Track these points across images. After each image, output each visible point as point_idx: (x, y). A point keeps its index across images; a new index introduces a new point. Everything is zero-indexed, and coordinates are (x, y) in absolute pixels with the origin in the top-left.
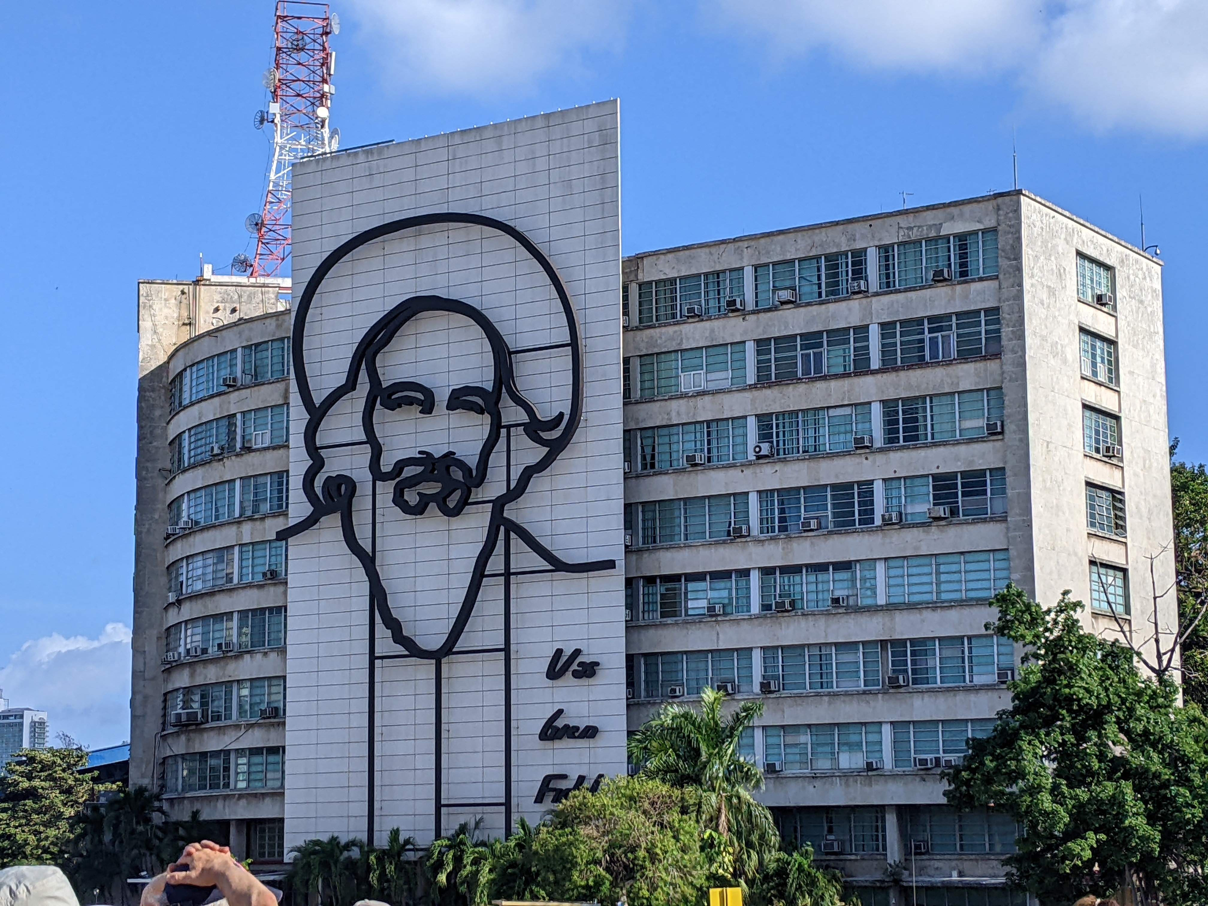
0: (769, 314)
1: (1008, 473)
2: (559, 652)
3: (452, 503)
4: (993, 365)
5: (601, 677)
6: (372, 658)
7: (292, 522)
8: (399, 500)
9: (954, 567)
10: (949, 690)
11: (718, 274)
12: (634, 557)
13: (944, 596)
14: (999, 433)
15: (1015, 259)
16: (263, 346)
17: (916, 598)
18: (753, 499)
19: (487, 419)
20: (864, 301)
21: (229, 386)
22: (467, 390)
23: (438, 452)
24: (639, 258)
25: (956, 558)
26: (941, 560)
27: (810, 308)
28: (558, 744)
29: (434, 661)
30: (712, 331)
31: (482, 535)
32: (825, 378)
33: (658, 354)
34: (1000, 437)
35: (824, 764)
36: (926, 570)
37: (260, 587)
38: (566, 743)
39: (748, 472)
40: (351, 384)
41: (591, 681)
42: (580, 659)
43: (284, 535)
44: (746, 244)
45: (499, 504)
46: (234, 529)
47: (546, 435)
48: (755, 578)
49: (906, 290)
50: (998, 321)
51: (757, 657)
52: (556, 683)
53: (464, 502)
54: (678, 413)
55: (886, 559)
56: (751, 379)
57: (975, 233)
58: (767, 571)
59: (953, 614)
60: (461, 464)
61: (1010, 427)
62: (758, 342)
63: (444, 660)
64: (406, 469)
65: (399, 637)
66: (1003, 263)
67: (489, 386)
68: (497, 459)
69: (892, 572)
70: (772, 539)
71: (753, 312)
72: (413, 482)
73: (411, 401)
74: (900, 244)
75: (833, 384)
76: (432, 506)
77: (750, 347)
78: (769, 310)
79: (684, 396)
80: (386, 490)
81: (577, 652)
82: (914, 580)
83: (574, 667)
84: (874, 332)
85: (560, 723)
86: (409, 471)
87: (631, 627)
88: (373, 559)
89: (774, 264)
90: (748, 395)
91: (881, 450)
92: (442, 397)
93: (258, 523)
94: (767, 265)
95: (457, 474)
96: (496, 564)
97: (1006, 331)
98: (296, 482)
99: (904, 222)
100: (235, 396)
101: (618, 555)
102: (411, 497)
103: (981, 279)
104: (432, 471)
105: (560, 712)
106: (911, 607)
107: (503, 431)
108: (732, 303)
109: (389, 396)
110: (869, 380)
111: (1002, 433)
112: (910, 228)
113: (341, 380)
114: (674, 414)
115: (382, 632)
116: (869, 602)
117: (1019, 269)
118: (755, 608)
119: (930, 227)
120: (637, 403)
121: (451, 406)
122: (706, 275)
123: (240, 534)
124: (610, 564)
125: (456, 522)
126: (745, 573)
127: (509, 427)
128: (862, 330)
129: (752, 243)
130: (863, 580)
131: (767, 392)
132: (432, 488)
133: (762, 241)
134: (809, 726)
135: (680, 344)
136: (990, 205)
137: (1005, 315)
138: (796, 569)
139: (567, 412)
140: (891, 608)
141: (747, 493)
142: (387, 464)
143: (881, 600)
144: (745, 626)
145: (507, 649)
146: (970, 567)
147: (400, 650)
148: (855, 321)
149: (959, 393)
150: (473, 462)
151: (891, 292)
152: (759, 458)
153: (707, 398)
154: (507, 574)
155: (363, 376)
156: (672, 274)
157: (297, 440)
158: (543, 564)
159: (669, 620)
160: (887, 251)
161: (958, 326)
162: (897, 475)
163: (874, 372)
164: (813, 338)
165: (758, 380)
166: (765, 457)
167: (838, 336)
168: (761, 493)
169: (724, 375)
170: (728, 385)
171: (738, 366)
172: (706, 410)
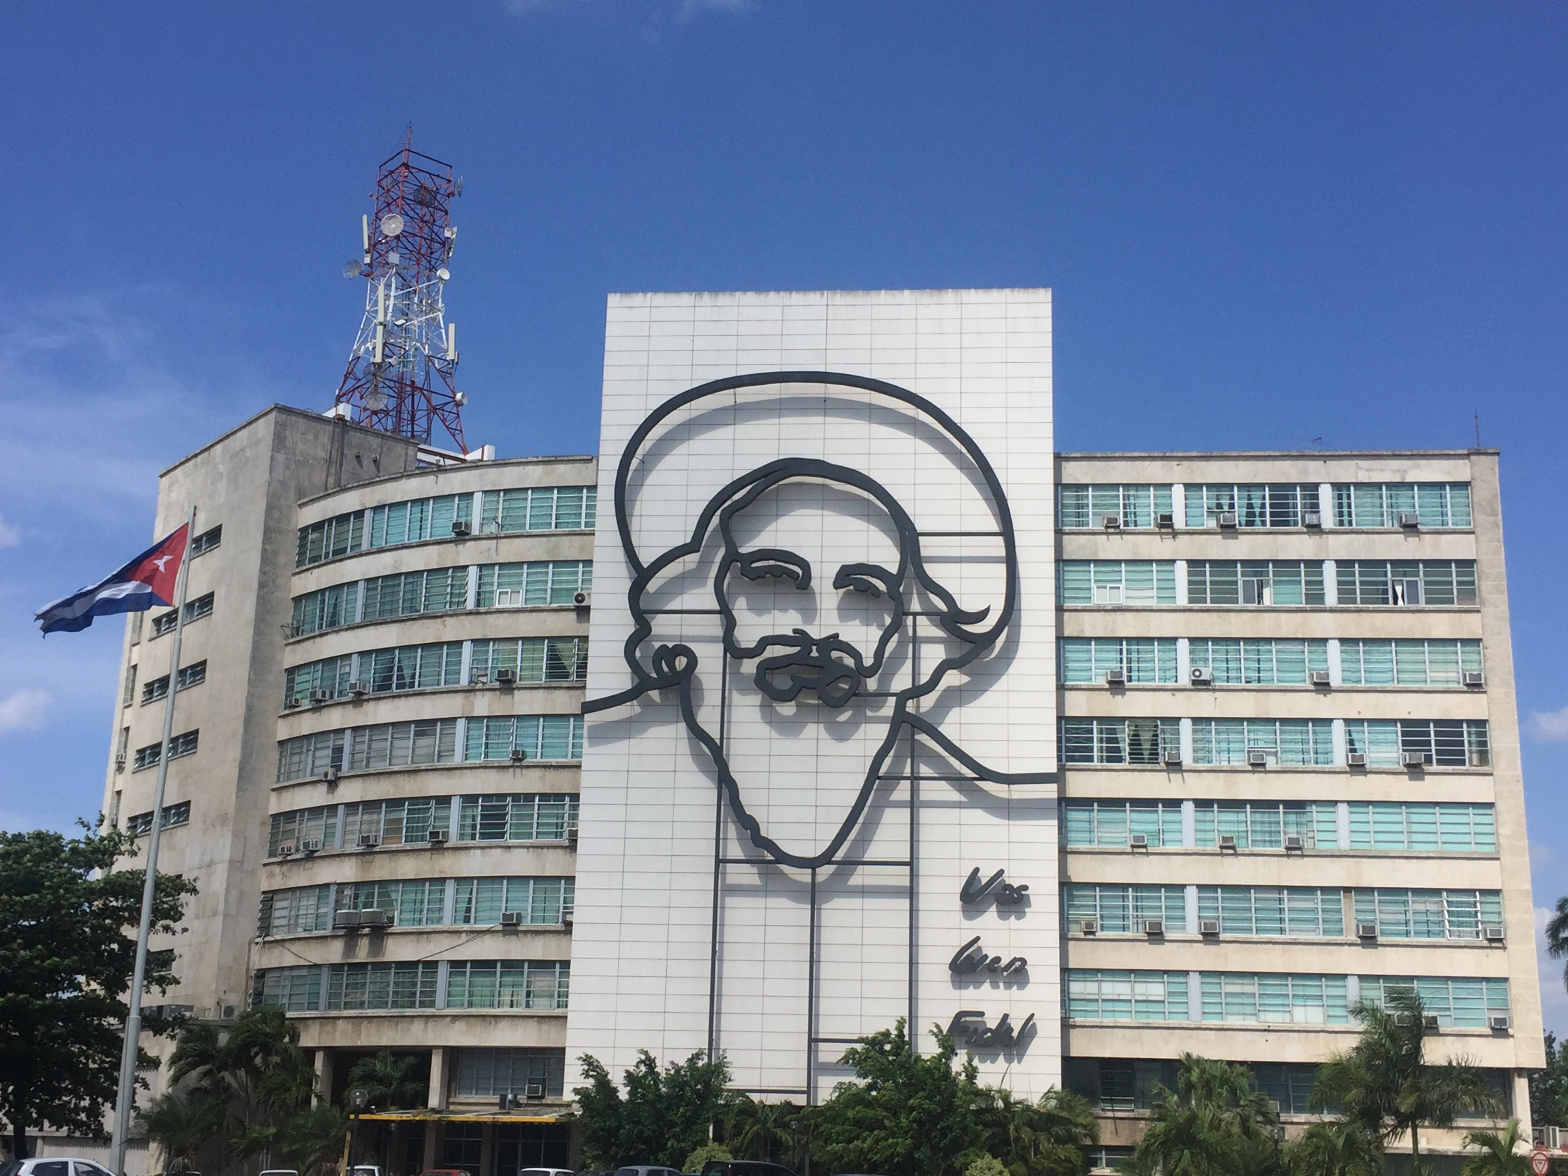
0: (1203, 537)
2: (977, 874)
4: (1470, 618)
6: (718, 861)
8: (760, 684)
9: (1428, 818)
10: (1423, 945)
11: (1140, 486)
13: (1416, 848)
14: (1479, 686)
15: (1493, 515)
16: (519, 493)
17: (1382, 847)
18: (1186, 726)
20: (1316, 537)
21: (460, 534)
22: (861, 568)
25: (1429, 809)
26: (1412, 810)
27: (1255, 536)
30: (1136, 544)
32: (1274, 608)
33: (1065, 561)
34: (1483, 689)
35: (1275, 1018)
36: (1397, 817)
39: (1182, 697)
40: (697, 544)
42: (1004, 882)
44: (1176, 461)
45: (903, 697)
46: (459, 698)
48: (1188, 809)
49: (1365, 532)
50: (1470, 574)
51: (1191, 896)
53: (854, 693)
55: (1348, 802)
56: (1182, 601)
57: (1443, 485)
58: (1203, 804)
60: (847, 649)
61: (1493, 681)
62: (1191, 563)
64: (768, 647)
65: (756, 839)
66: (1480, 518)
67: (893, 569)
69: (1357, 817)
70: (1207, 770)
71: (1184, 533)
72: (782, 663)
73: (779, 573)
74: (1356, 484)
77: (1180, 567)
78: (1204, 533)
79: (1097, 609)
80: (739, 667)
81: (999, 875)
82: (1379, 828)
83: (997, 889)
84: (1330, 569)
86: (777, 651)
87: (1062, 852)
88: (720, 746)
89: (1209, 485)
90: (1177, 616)
91: (1340, 690)
94: (1200, 485)
96: (893, 766)
97: (1483, 584)
99: (1364, 465)
100: (468, 546)
103: (1452, 533)
105: (975, 943)
106: (1379, 855)
109: (751, 564)
110: (1325, 616)
111: (1484, 685)
113: (684, 538)
114: (1087, 626)
116: (1327, 847)
118: (1189, 842)
119: (1393, 472)
121: (839, 584)
122: (1126, 486)
123: (469, 705)
126: (1174, 804)
127: (913, 615)
128: (1315, 565)
129: (1184, 461)
130: (1320, 821)
133: (1196, 460)
135: (1095, 554)
137: (1482, 569)
138: (1238, 804)
140: (1355, 854)
141: (1177, 720)
142: (745, 639)
143: (1344, 844)
144: (1175, 860)
145: (912, 864)
146: (1446, 819)
148: (1307, 555)
149: (1430, 640)
151: (1349, 532)
152: (1196, 683)
153: (1129, 614)
154: (915, 778)
156: (1086, 480)
159: (1082, 848)
160: (1341, 490)
161: (1425, 574)
162: (1360, 716)
163: (1329, 610)
164: (1256, 566)
165: (1190, 602)
166: (1206, 683)
167: (1288, 566)
168: (1196, 720)
169: (1148, 593)
170: (1153, 603)
171: (1167, 585)
172: (1127, 626)
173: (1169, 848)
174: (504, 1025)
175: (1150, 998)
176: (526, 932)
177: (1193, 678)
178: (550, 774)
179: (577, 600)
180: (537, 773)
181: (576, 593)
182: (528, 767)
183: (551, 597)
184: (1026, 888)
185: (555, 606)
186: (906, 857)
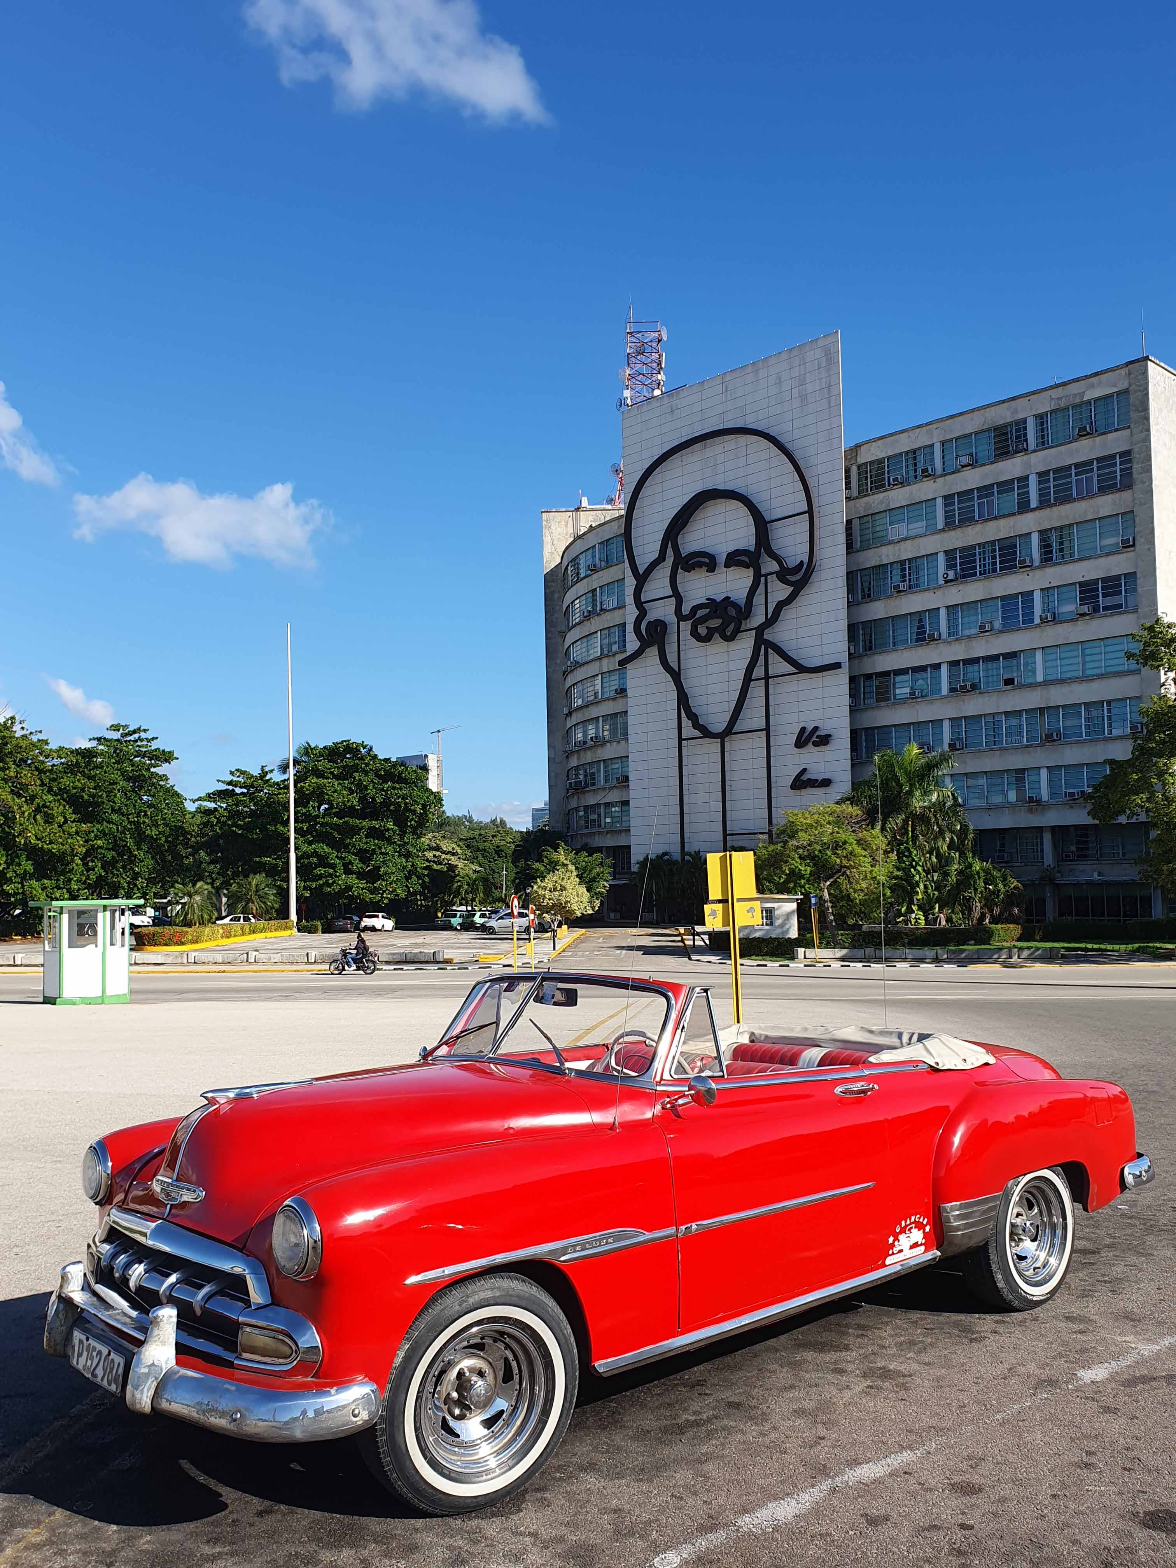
0: (953, 476)
1: (1138, 575)
2: (803, 729)
3: (729, 632)
4: (1127, 495)
5: (833, 745)
6: (680, 740)
7: (628, 654)
8: (694, 634)
9: (1097, 650)
10: (1091, 741)
11: (914, 451)
12: (856, 661)
13: (1089, 672)
14: (1132, 546)
15: (1143, 411)
16: (611, 541)
17: (1066, 675)
18: (943, 613)
19: (751, 571)
20: (1025, 458)
21: (592, 570)
22: (737, 552)
23: (719, 598)
24: (858, 446)
25: (1097, 643)
26: (1086, 645)
27: (983, 468)
28: (804, 792)
29: (719, 740)
30: (912, 493)
31: (749, 654)
32: (996, 518)
33: (872, 515)
34: (1132, 549)
35: (997, 799)
36: (1074, 654)
37: (614, 699)
38: (810, 791)
39: (939, 593)
40: (662, 558)
41: (827, 748)
42: (818, 733)
43: (623, 663)
44: (935, 426)
45: (760, 630)
46: (597, 663)
47: (792, 578)
48: (944, 669)
49: (1057, 446)
50: (1130, 461)
51: (946, 725)
52: (802, 750)
53: (737, 631)
54: (887, 556)
55: (1043, 648)
56: (940, 525)
57: (1111, 395)
58: (953, 664)
59: (1095, 685)
60: (734, 605)
61: (1140, 541)
62: (946, 497)
63: (726, 739)
64: (698, 611)
65: (696, 725)
66: (1134, 415)
67: (752, 549)
68: (759, 599)
69: (1048, 658)
70: (957, 640)
71: (941, 476)
72: (704, 620)
73: (700, 565)
74: (1051, 412)
75: (1002, 522)
76: (716, 635)
77: (940, 502)
78: (953, 473)
79: (891, 543)
80: (686, 626)
81: (816, 729)
82: (1064, 662)
83: (814, 739)
84: (1033, 481)
85: (805, 777)
86: (701, 613)
87: (853, 710)
88: (679, 674)
89: (957, 439)
90: (937, 537)
91: (1038, 568)
92: (722, 559)
93: (611, 658)
94: (950, 440)
95: (732, 612)
96: (759, 672)
97: (1136, 467)
98: (630, 628)
99: (1055, 393)
100: (595, 576)
101: (844, 658)
102: (702, 630)
103: (1116, 430)
104: (716, 611)
105: (805, 770)
106: (1062, 681)
107: (763, 579)
108: (925, 471)
109: (687, 563)
110: (1030, 516)
111: (1133, 545)
112: (1060, 399)
113: (656, 555)
114: (884, 557)
115: (686, 722)
116: (1030, 680)
117: (1147, 418)
118: (945, 690)
119: (1075, 395)
120: (858, 551)
121: (727, 565)
122: (907, 453)
123: (601, 666)
124: (837, 666)
125: (733, 645)
126: (937, 666)
127: (766, 576)
128: (1023, 480)
129: (939, 425)
130: (1026, 665)
131: (952, 533)
132: (715, 623)
133: (947, 422)
134: (985, 773)
135: (888, 505)
136: (1123, 372)
137: (1135, 455)
138: (975, 661)
139: (806, 561)
140: (1046, 683)
141: (938, 609)
142: (686, 609)
143: (1040, 678)
144: (938, 704)
145: (767, 729)
146: (1108, 649)
147: (697, 733)
148: (1018, 473)
149: (1099, 519)
150: (742, 602)
151: (1046, 449)
152: (946, 582)
153: (908, 542)
154: (767, 678)
155: (670, 552)
156: (881, 455)
157: (630, 600)
158: (791, 669)
159: (882, 704)
160: (1042, 418)
161: (1098, 469)
162: (1051, 585)
163: (1033, 510)
164: (985, 491)
165: (945, 525)
166: (952, 581)
167: (1005, 486)
168: (948, 608)
169: (919, 524)
170: (924, 531)
171: (931, 517)
172: (906, 551)
173: (934, 696)
177: (944, 579)
184: (830, 736)
186: (764, 726)
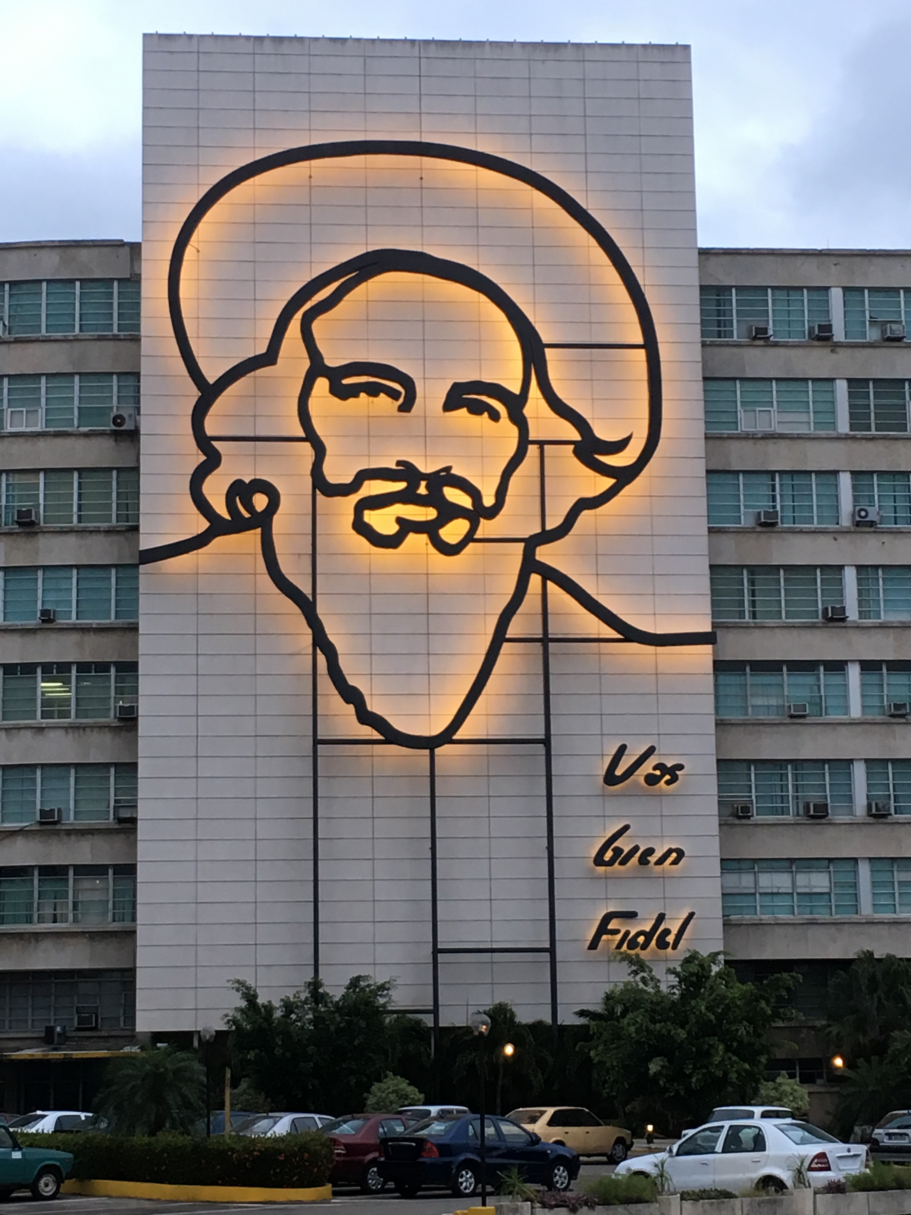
0: (868, 350)
2: (624, 750)
3: (448, 537)
5: (683, 785)
6: (316, 742)
8: (360, 525)
11: (791, 290)
18: (850, 575)
22: (475, 387)
23: (427, 466)
30: (790, 360)
39: (843, 541)
40: (273, 356)
41: (671, 789)
42: (655, 760)
44: (833, 260)
45: (533, 545)
47: (608, 461)
48: (854, 672)
51: (859, 772)
52: (618, 790)
53: (470, 537)
54: (741, 457)
58: (868, 666)
60: (463, 484)
62: (852, 382)
63: (437, 752)
65: (366, 716)
70: (877, 626)
71: (843, 346)
72: (380, 502)
73: (376, 390)
76: (418, 537)
77: (841, 387)
80: (333, 506)
81: (651, 751)
83: (648, 770)
85: (625, 844)
86: (376, 487)
87: (720, 723)
88: (313, 601)
89: (872, 290)
90: (841, 446)
94: (862, 290)
105: (625, 830)
108: (825, 328)
113: (257, 347)
114: (734, 458)
115: (335, 705)
118: (856, 710)
121: (448, 406)
122: (775, 289)
125: (457, 561)
126: (837, 666)
127: (541, 444)
129: (843, 260)
131: (867, 445)
141: (841, 567)
144: (842, 732)
145: (546, 742)
147: (367, 732)
152: (859, 524)
153: (782, 443)
154: (546, 640)
156: (727, 281)
158: (604, 631)
165: (851, 430)
166: (872, 524)
168: (860, 568)
169: (803, 418)
170: (811, 430)
171: (824, 408)
172: (781, 458)
173: (833, 717)
174: (46, 944)
175: (815, 890)
176: (69, 833)
177: (858, 519)
178: (91, 639)
179: (115, 423)
180: (74, 637)
181: (112, 415)
182: (61, 630)
183: (79, 419)
184: (679, 768)
185: (84, 429)
186: (540, 733)
